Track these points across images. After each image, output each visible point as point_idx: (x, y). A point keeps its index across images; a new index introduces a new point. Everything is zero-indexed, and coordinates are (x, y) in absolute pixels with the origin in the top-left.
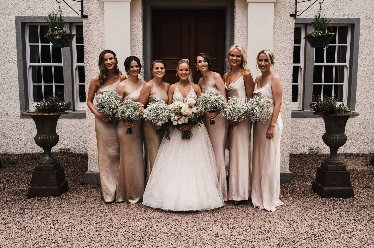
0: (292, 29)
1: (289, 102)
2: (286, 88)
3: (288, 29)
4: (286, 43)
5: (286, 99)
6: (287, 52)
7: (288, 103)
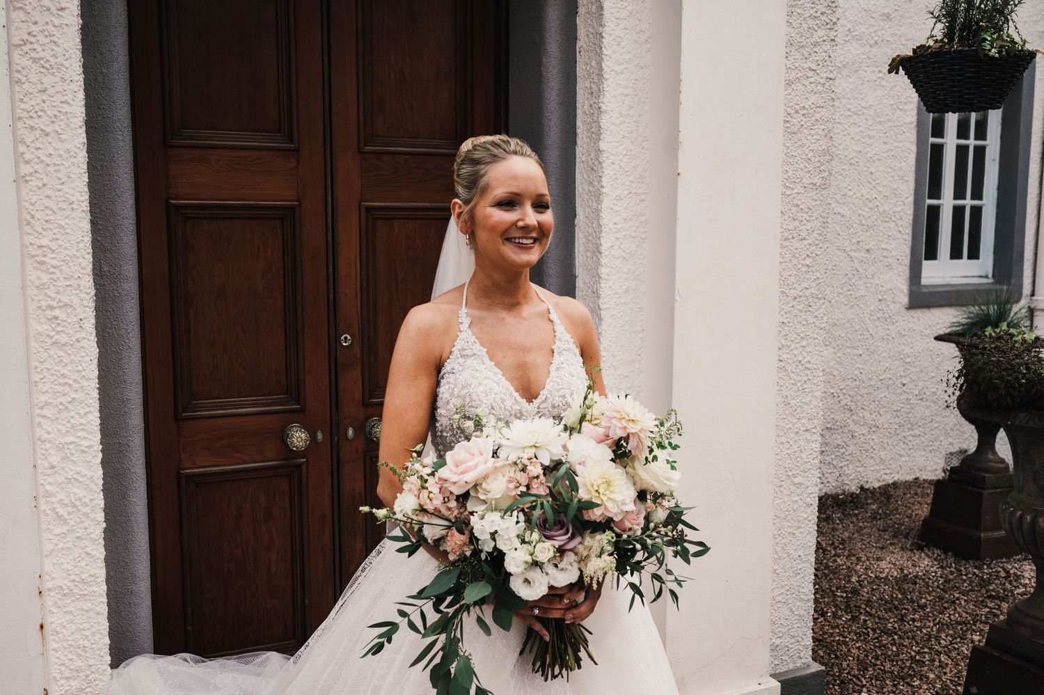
0: (828, 26)
1: (816, 357)
2: (807, 293)
3: (815, 23)
4: (810, 88)
5: (804, 343)
6: (813, 132)
7: (812, 361)
